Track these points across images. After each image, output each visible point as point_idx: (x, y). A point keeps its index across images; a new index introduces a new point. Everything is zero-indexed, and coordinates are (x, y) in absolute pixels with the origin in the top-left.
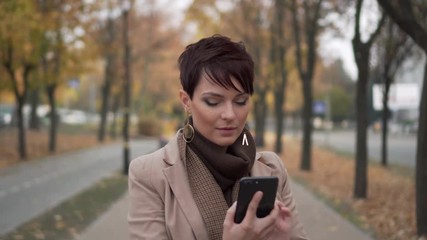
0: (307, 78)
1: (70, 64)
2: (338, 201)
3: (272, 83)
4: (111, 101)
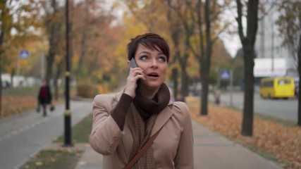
4: (54, 68)
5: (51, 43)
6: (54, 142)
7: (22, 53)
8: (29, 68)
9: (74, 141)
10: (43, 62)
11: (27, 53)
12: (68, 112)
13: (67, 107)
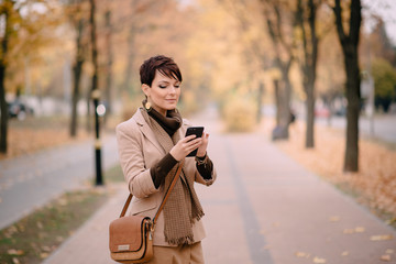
0: (350, 42)
1: (23, 34)
3: (299, 53)
5: (79, 45)
6: (82, 182)
9: (106, 180)
12: (98, 143)
13: (97, 136)
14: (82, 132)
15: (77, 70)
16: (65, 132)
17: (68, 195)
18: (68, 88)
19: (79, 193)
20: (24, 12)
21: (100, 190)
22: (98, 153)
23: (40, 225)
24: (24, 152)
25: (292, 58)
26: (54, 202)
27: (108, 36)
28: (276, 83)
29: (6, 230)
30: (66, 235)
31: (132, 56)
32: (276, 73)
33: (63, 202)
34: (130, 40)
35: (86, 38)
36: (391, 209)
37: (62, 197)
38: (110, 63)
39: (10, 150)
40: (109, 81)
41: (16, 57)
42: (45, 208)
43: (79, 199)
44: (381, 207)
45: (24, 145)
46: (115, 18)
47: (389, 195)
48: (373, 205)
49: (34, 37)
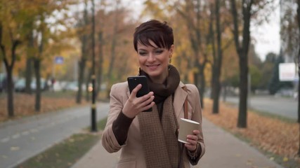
0: (243, 52)
1: (51, 41)
2: (286, 159)
3: (211, 58)
4: (86, 72)
5: (84, 51)
6: (84, 129)
7: (57, 59)
8: (63, 72)
9: (98, 128)
10: (76, 67)
11: (62, 59)
12: (94, 106)
13: (94, 102)
14: (83, 101)
15: (82, 64)
16: (74, 100)
17: (75, 136)
18: (76, 76)
19: (81, 135)
20: (52, 30)
21: (95, 134)
22: (94, 112)
23: (57, 155)
24: (50, 110)
25: (206, 61)
26: (66, 140)
27: (100, 46)
28: (196, 76)
29: (36, 157)
30: (74, 161)
31: (113, 59)
32: (196, 70)
33: (72, 140)
34: (113, 49)
35: (87, 47)
36: (271, 150)
37: (71, 137)
38: (101, 61)
39: (42, 109)
40: (100, 73)
41: (47, 55)
42: (61, 144)
43: (82, 139)
44: (264, 148)
45: (50, 106)
46: (104, 35)
47: (267, 142)
48: (260, 147)
49: (58, 44)
